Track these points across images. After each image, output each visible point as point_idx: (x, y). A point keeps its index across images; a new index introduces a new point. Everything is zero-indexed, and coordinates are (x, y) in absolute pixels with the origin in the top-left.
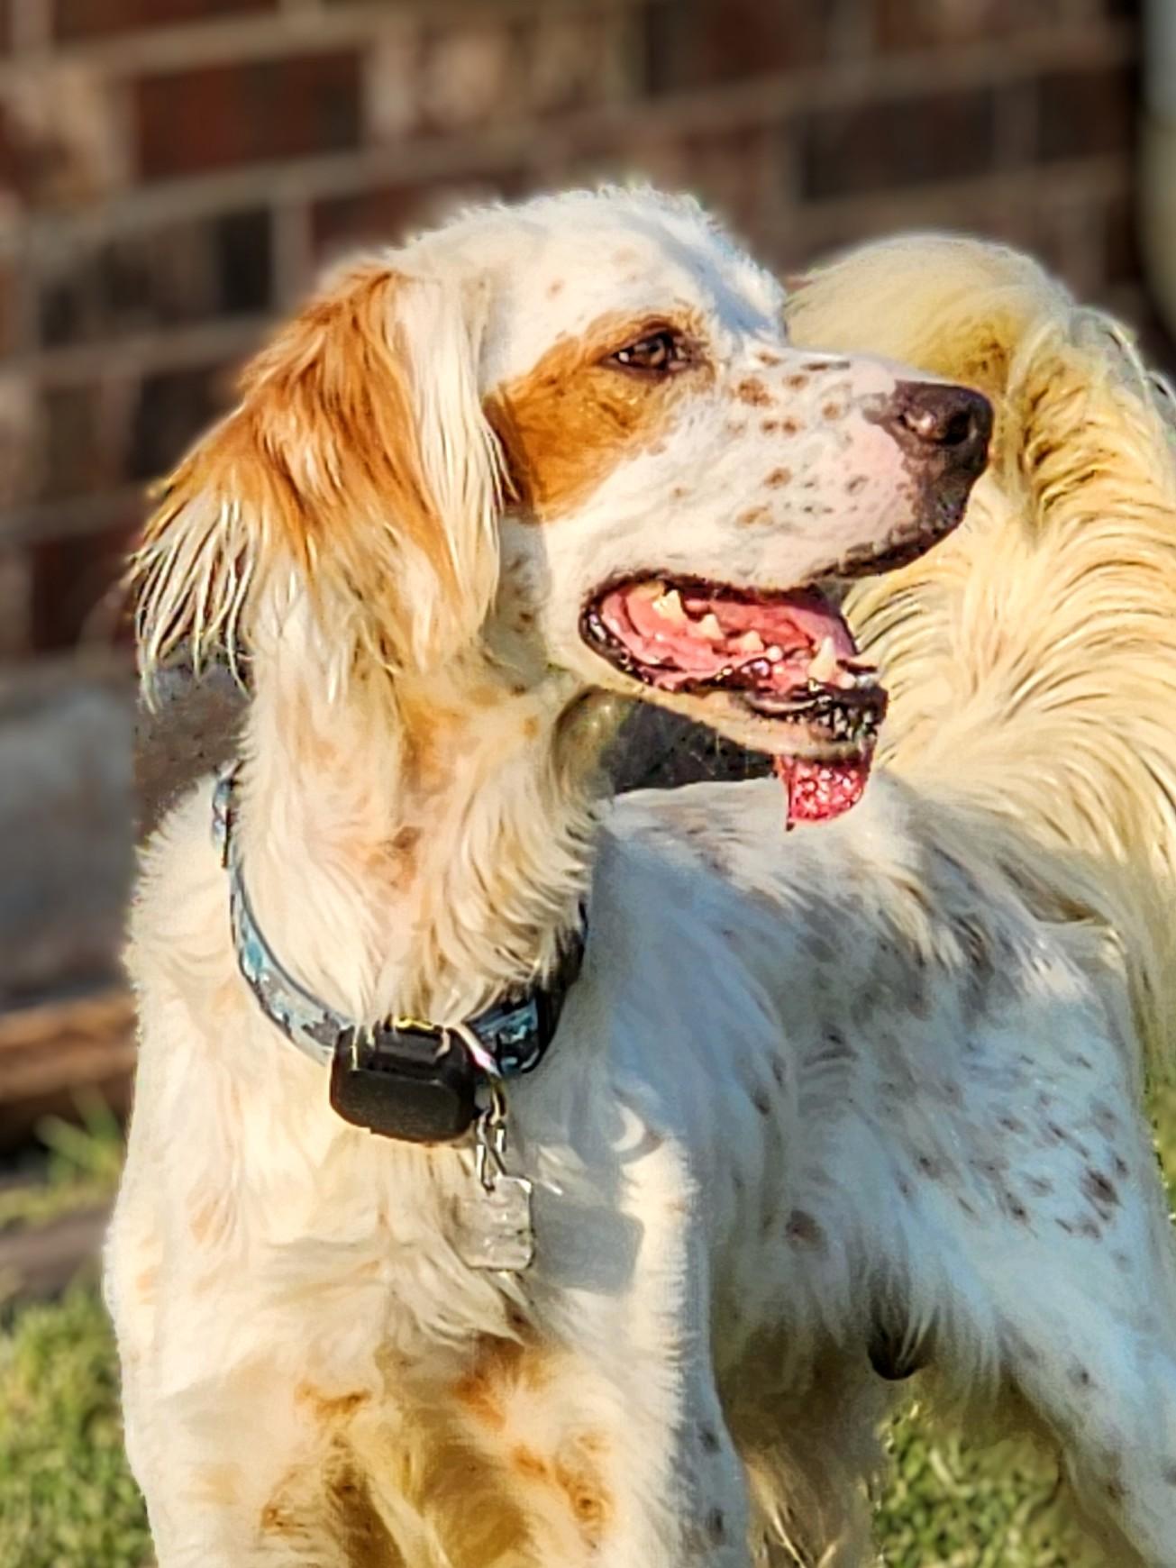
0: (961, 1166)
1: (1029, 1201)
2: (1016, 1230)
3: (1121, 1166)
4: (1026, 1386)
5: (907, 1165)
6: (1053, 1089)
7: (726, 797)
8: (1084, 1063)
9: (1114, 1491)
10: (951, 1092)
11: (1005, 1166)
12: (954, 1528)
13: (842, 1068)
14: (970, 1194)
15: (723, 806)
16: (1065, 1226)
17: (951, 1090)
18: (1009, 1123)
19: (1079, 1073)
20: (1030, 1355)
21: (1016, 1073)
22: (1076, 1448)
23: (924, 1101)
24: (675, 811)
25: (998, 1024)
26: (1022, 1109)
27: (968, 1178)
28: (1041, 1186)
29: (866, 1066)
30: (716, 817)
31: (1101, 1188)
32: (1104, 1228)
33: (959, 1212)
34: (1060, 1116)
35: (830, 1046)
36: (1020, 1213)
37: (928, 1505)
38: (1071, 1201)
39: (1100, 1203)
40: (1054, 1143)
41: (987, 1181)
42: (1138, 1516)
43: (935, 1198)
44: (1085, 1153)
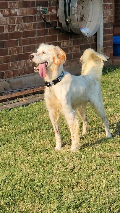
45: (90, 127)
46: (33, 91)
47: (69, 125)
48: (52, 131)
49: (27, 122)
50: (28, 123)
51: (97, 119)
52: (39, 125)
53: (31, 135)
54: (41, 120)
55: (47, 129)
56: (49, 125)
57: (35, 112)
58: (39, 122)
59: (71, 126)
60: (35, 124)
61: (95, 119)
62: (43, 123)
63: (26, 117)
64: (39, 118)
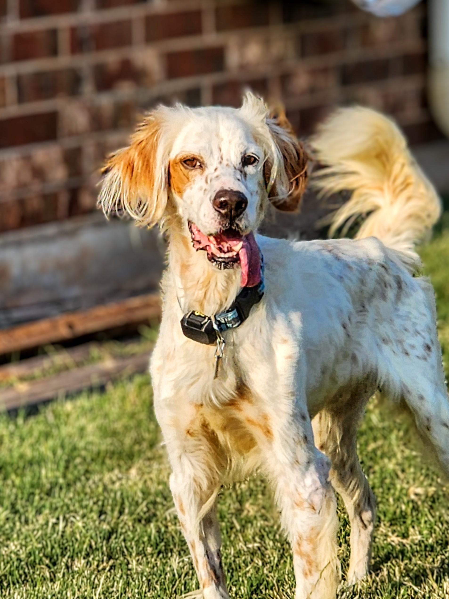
0: (393, 341)
1: (409, 350)
2: (406, 359)
3: (432, 342)
4: (407, 400)
5: (380, 341)
6: (416, 321)
7: (338, 243)
8: (425, 315)
9: (428, 428)
10: (391, 321)
11: (404, 341)
12: (379, 435)
13: (364, 315)
14: (395, 348)
15: (337, 244)
16: (418, 357)
17: (391, 320)
18: (406, 330)
19: (424, 317)
20: (408, 392)
21: (408, 317)
22: (419, 416)
23: (385, 324)
24: (326, 246)
25: (403, 304)
26: (409, 325)
27: (394, 344)
28: (413, 347)
29: (371, 314)
30: (336, 247)
31: (428, 348)
32: (428, 358)
33: (392, 354)
34: (419, 328)
35: (362, 309)
36: (407, 354)
37: (371, 429)
38: (420, 351)
39: (427, 351)
40: (416, 335)
41: (399, 346)
42: (434, 435)
43: (386, 348)
44: (424, 338)
45: (394, 539)
46: (71, 326)
47: (293, 540)
48: (175, 566)
49: (39, 512)
50: (41, 520)
51: (432, 490)
52: (105, 527)
53: (57, 587)
54: (115, 499)
55: (149, 550)
56: (159, 531)
57: (83, 453)
58: (101, 513)
59: (306, 547)
60: (80, 524)
61: (420, 490)
62: (125, 517)
63: (28, 479)
64: (105, 489)
